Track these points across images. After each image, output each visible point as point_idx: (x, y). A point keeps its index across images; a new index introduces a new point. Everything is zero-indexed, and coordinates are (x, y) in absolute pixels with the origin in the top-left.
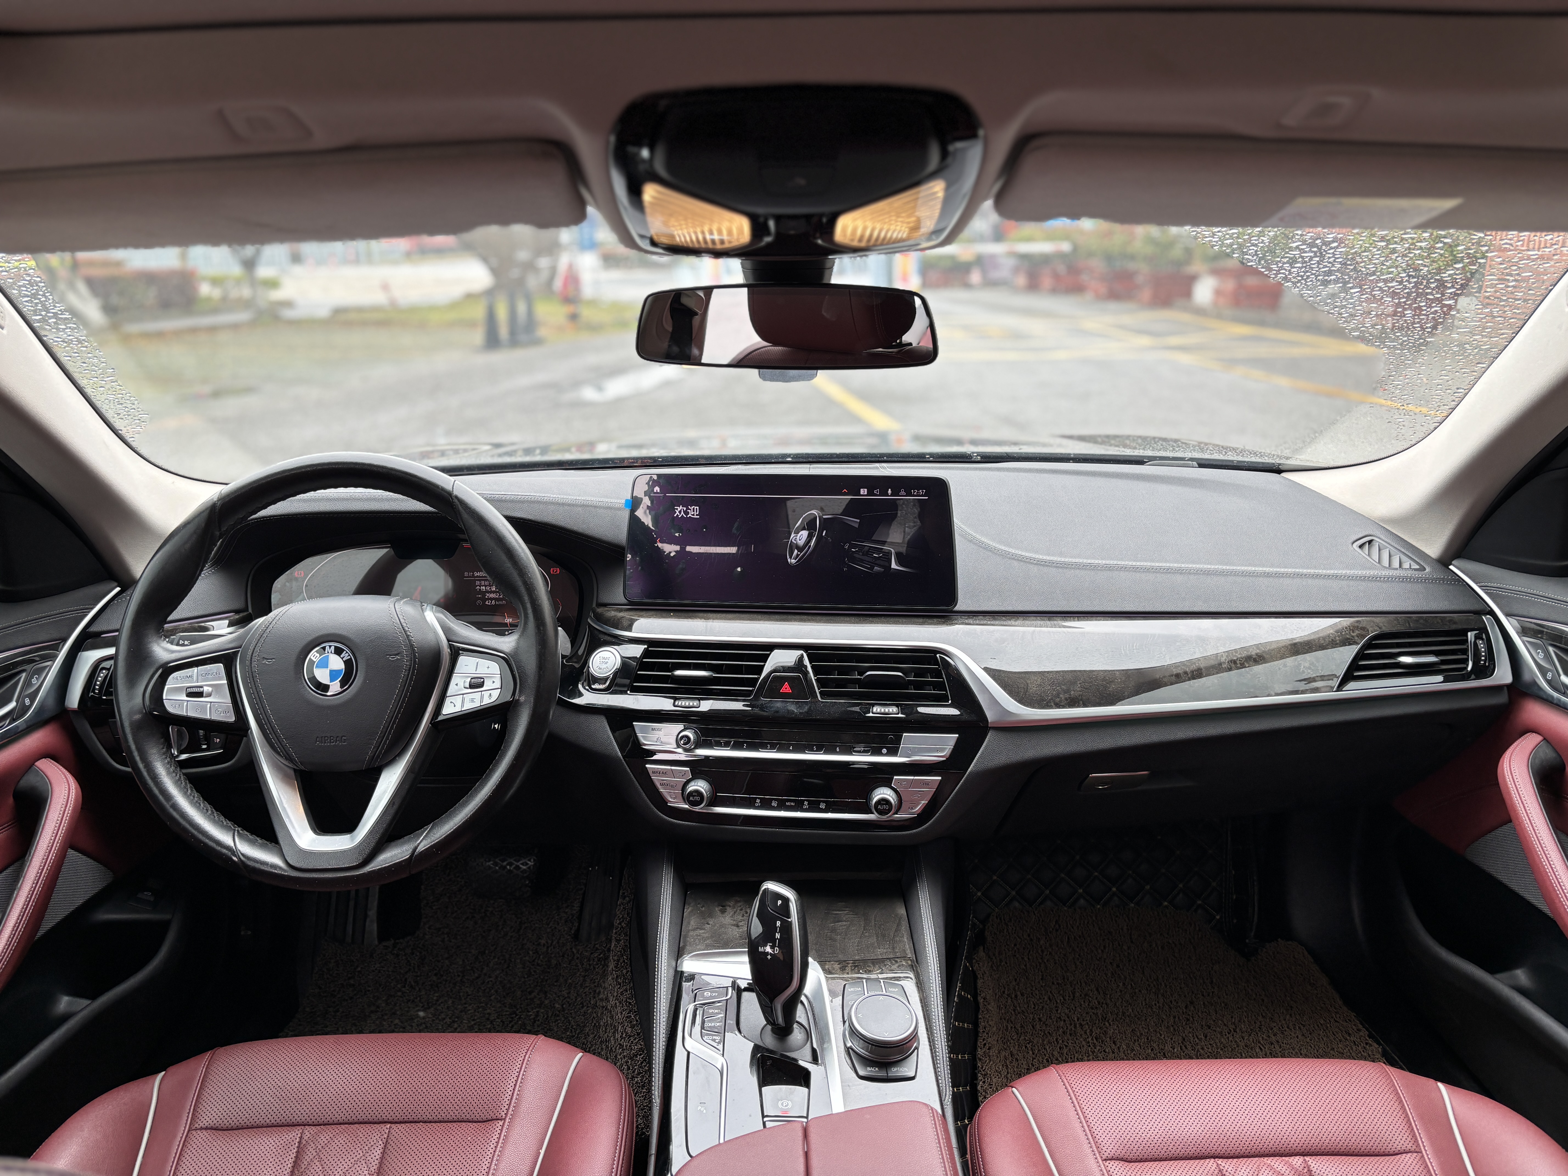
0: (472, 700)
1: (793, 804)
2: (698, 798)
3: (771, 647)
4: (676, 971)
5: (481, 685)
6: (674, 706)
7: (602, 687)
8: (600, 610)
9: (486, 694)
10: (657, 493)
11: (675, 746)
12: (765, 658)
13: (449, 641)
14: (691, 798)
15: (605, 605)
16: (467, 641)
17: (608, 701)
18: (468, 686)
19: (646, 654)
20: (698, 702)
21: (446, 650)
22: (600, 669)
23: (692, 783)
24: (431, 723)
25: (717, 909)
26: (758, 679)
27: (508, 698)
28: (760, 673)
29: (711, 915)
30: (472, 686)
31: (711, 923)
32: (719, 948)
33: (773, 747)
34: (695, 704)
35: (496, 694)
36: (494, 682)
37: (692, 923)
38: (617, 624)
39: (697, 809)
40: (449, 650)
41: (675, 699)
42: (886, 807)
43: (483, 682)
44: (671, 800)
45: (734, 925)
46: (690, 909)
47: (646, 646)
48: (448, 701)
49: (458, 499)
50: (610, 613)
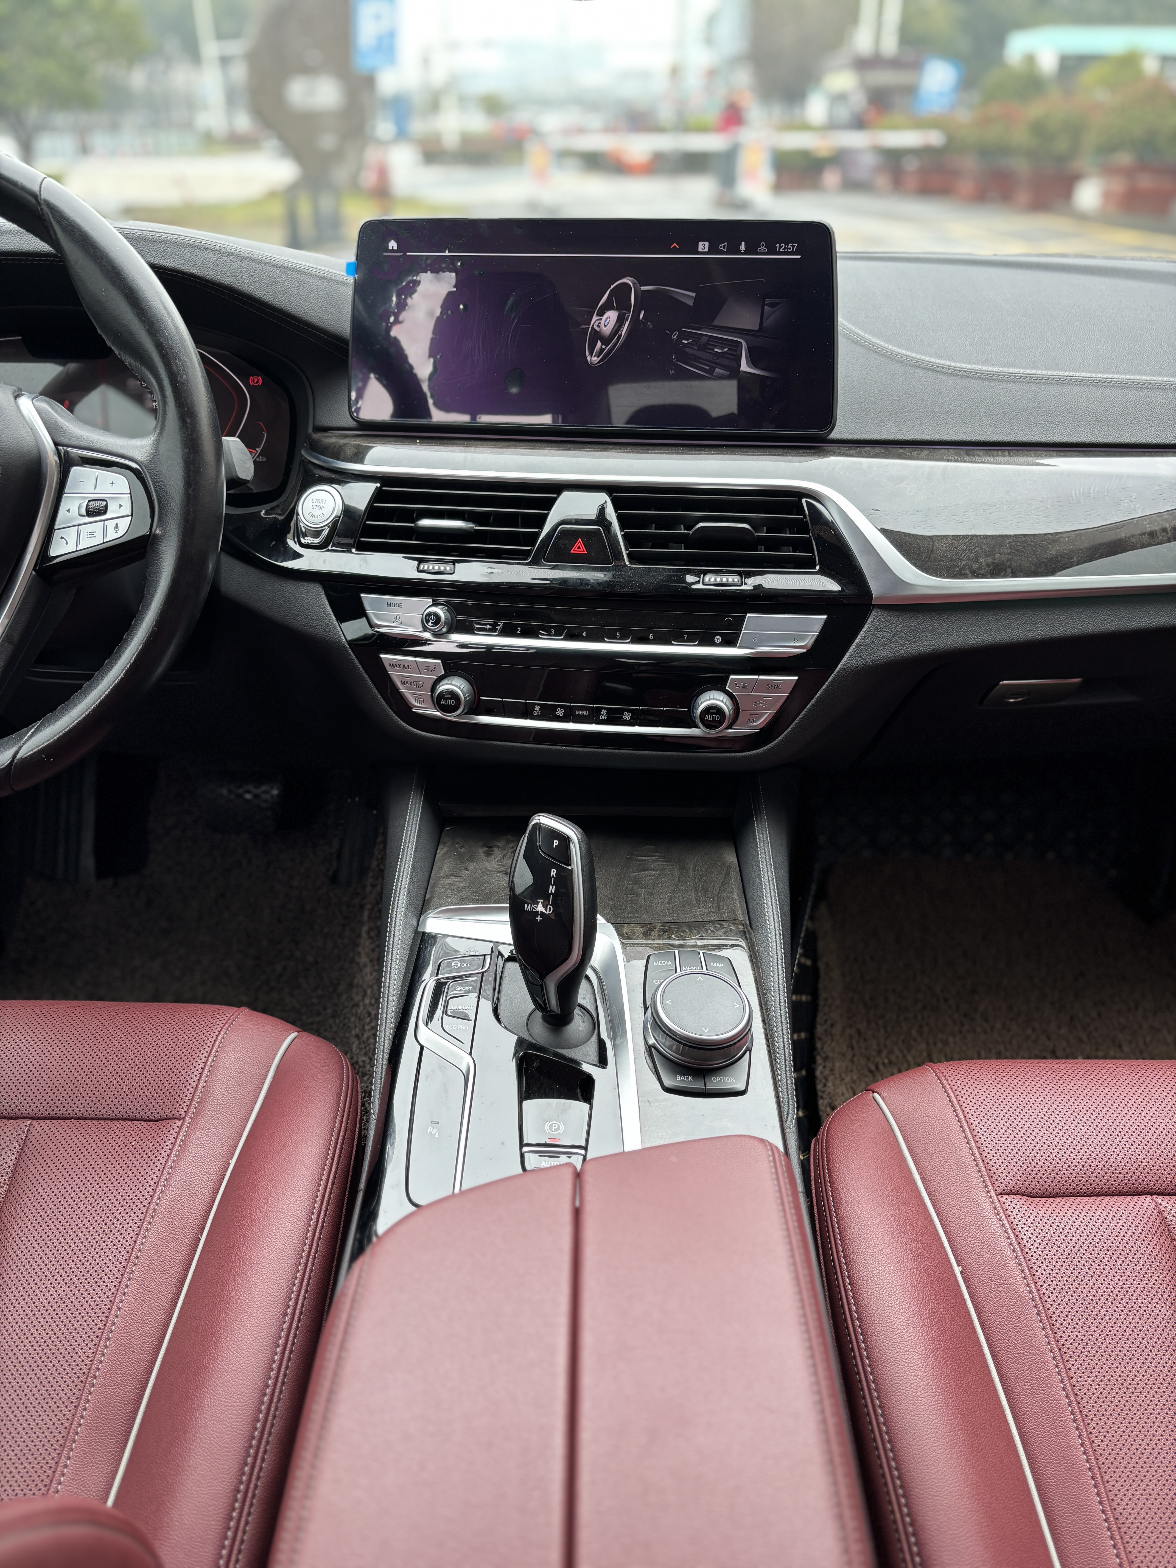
0: (91, 535)
1: (584, 713)
2: (452, 702)
3: (558, 488)
4: (416, 932)
5: (104, 511)
6: (419, 571)
7: (316, 541)
8: (316, 436)
9: (111, 524)
10: (393, 251)
11: (421, 629)
12: (549, 504)
13: (56, 444)
14: (443, 702)
15: (326, 429)
16: (83, 444)
17: (324, 562)
18: (84, 513)
19: (378, 496)
20: (452, 566)
21: (52, 458)
22: (313, 516)
23: (445, 681)
24: (34, 569)
25: (480, 850)
26: (538, 534)
27: (144, 531)
28: (541, 526)
29: (471, 859)
30: (90, 513)
31: (470, 868)
32: (477, 901)
33: (558, 633)
34: (448, 568)
35: (124, 524)
36: (121, 506)
37: (445, 868)
38: (337, 454)
39: (451, 717)
40: (57, 459)
41: (420, 561)
42: (717, 718)
43: (106, 507)
44: (416, 704)
45: (502, 872)
46: (445, 849)
47: (378, 485)
48: (57, 535)
49: (48, 204)
50: (331, 439)
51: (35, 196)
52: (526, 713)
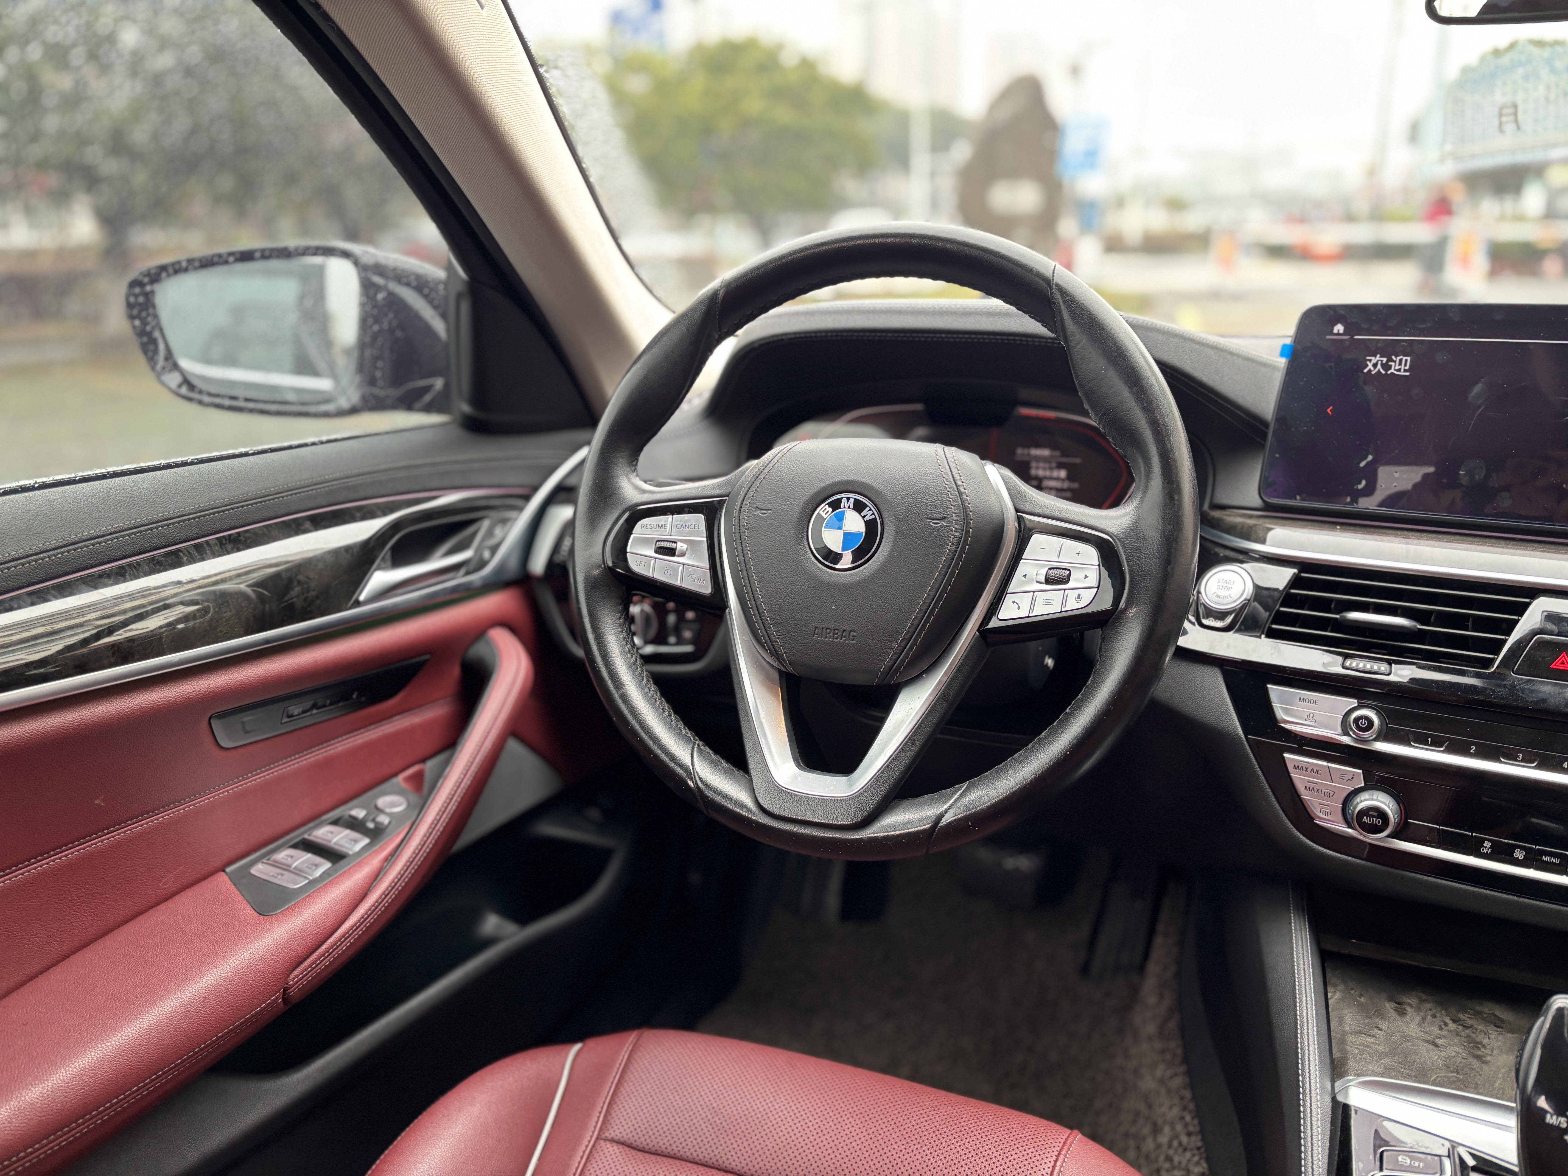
0: (1048, 602)
1: (1554, 860)
2: (1378, 822)
3: (1534, 592)
4: (1334, 1100)
5: (1065, 580)
6: (1344, 667)
7: (1219, 624)
8: (1216, 514)
9: (1073, 595)
10: (1338, 334)
11: (1340, 731)
12: (1521, 609)
13: (1017, 510)
14: (1365, 819)
15: (1223, 507)
16: (1047, 512)
17: (1228, 646)
18: (1043, 580)
19: (1295, 582)
20: (1387, 666)
21: (1012, 525)
22: (1218, 596)
23: (1365, 795)
24: (978, 630)
25: (1387, 1005)
26: (1505, 641)
27: (1106, 603)
28: (1508, 633)
29: (1380, 1014)
30: (1048, 581)
31: (1384, 1027)
32: (1408, 1077)
33: (1527, 760)
34: (1383, 668)
35: (1088, 596)
36: (1086, 577)
37: (1348, 1020)
38: (1247, 534)
39: (1373, 838)
40: (1017, 524)
41: (1346, 656)
43: (1069, 576)
44: (1321, 815)
45: (1428, 1042)
46: (1338, 995)
47: (1295, 571)
48: (1008, 600)
49: (1060, 288)
50: (1234, 518)
51: (1048, 281)
52: (1474, 849)
